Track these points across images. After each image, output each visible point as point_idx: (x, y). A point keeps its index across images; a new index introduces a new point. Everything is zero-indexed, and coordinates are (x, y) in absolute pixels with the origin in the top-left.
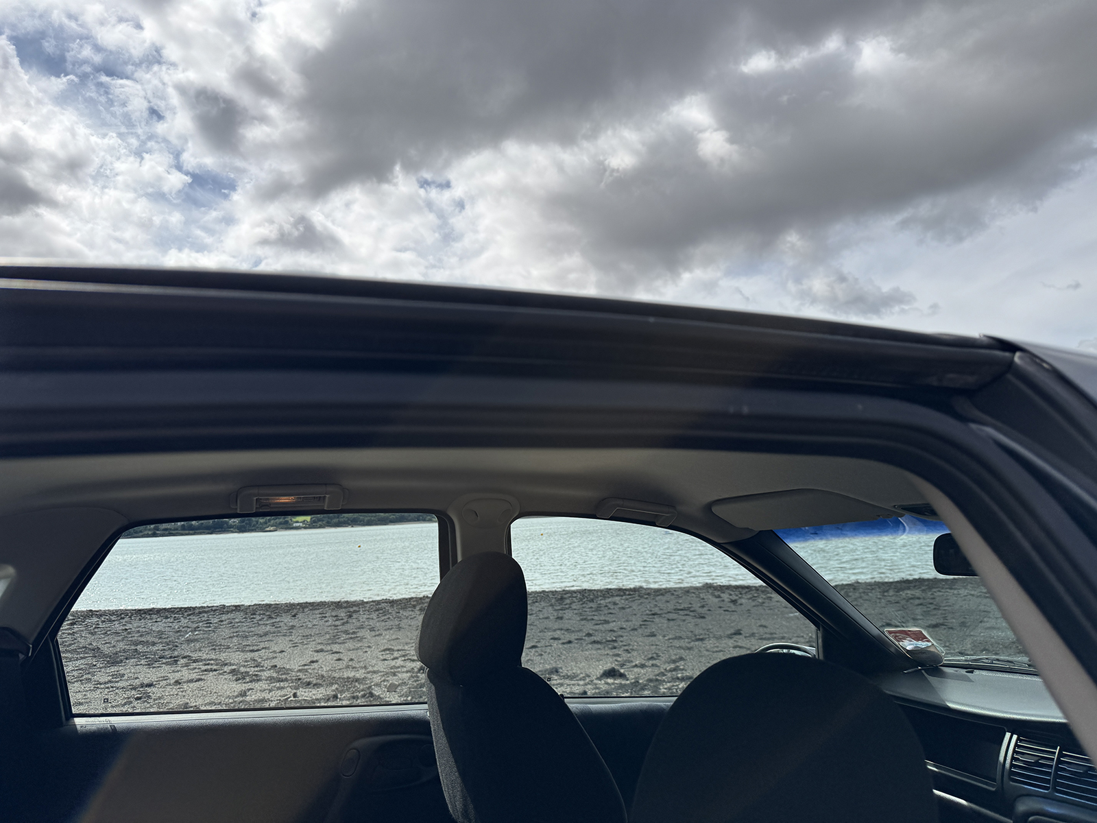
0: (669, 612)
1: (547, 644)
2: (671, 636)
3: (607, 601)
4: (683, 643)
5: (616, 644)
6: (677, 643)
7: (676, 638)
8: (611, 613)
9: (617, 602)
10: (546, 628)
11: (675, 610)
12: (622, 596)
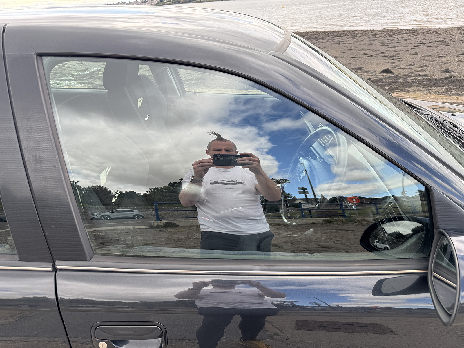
0: (430, 42)
1: (361, 56)
2: (425, 55)
3: (398, 36)
4: (430, 58)
5: (395, 58)
6: (427, 58)
7: (428, 56)
8: (398, 42)
9: (404, 37)
10: (362, 49)
11: (434, 41)
12: (408, 34)
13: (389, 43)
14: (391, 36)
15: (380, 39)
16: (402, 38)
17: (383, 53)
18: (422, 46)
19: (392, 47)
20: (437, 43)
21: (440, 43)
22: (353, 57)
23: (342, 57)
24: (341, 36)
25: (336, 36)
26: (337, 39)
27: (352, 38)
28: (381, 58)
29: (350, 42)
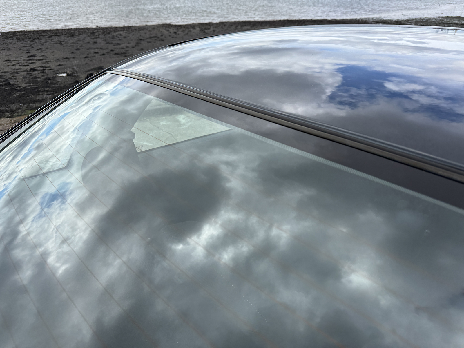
0: (147, 39)
1: (93, 55)
3: (116, 34)
8: (120, 40)
10: (90, 48)
11: (150, 37)
12: (123, 31)
13: (112, 41)
14: (109, 33)
15: (101, 36)
16: (121, 35)
17: (112, 51)
18: (142, 42)
19: (117, 45)
20: (153, 39)
21: (155, 38)
22: (86, 57)
23: (73, 58)
24: (58, 36)
25: (53, 35)
26: (56, 39)
27: (72, 37)
28: (114, 56)
29: (71, 41)
